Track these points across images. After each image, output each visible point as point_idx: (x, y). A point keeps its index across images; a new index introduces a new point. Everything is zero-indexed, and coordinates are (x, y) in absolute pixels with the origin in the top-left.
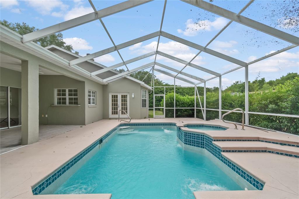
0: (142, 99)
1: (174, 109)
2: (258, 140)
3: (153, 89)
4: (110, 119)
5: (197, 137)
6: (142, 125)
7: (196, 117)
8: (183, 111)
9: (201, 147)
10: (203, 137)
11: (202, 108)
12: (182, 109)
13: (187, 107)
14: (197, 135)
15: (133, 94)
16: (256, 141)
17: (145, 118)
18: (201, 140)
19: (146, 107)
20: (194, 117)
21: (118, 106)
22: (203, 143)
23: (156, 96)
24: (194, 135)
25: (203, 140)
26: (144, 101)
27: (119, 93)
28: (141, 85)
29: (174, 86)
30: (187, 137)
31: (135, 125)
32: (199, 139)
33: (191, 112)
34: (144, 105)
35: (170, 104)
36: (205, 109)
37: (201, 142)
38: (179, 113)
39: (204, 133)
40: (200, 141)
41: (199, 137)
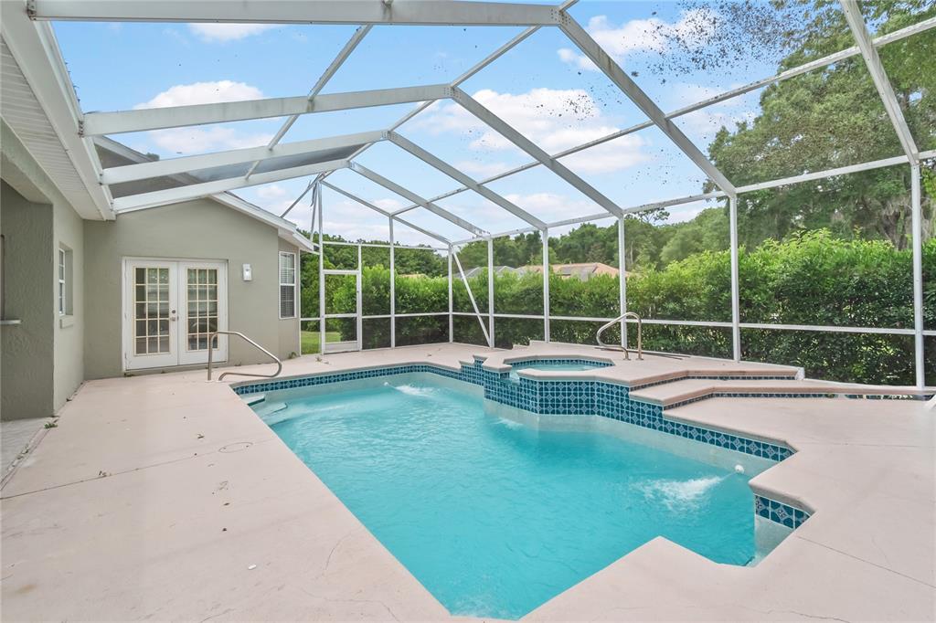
0: (281, 284)
1: (390, 318)
2: (686, 376)
3: (317, 249)
4: (128, 375)
5: (575, 389)
6: (315, 381)
7: (454, 341)
8: (415, 324)
9: (587, 413)
10: (589, 386)
11: (478, 314)
12: (413, 319)
13: (426, 312)
14: (575, 383)
15: (247, 266)
16: (685, 378)
17: (290, 358)
18: (587, 394)
19: (293, 315)
20: (447, 340)
21: (171, 315)
22: (592, 401)
23: (327, 277)
24: (566, 386)
25: (593, 395)
26: (287, 292)
27: (178, 259)
28: (280, 233)
29: (388, 244)
30: (547, 394)
31: (288, 384)
32: (581, 394)
33: (437, 324)
34: (287, 310)
35: (376, 303)
36: (491, 315)
37: (587, 401)
38: (406, 331)
39: (594, 378)
40: (584, 398)
41: (581, 389)
